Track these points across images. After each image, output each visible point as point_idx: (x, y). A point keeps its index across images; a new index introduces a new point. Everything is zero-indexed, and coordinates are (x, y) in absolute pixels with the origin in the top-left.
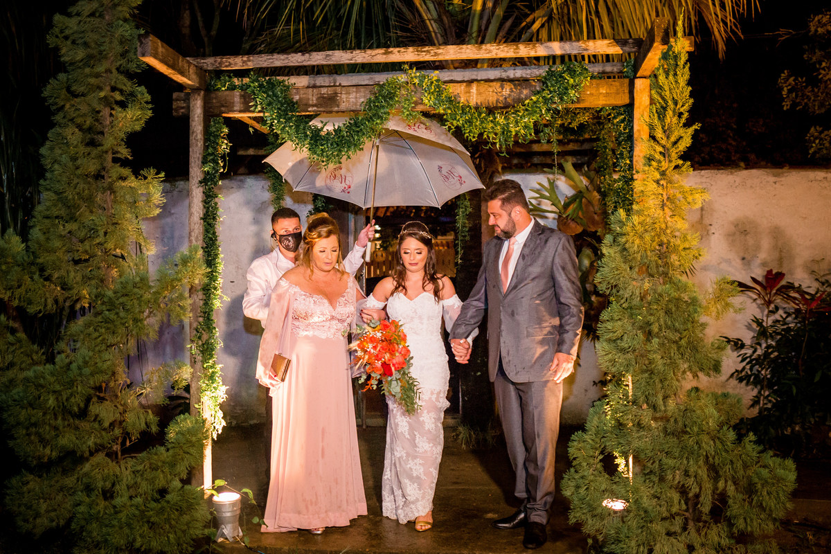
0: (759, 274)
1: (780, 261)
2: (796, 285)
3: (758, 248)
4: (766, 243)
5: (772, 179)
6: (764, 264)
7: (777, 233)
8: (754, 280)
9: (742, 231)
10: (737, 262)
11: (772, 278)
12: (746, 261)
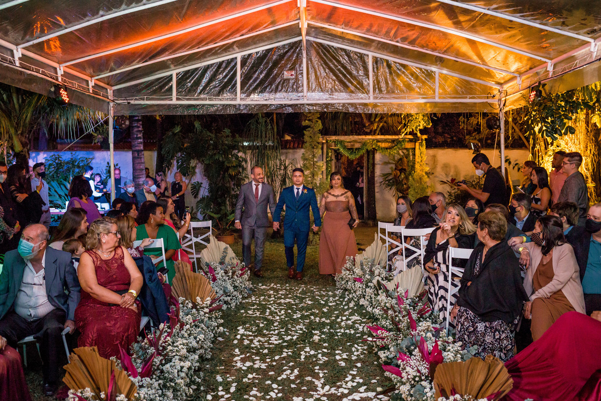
0: (449, 179)
1: (456, 175)
3: (450, 171)
4: (452, 170)
5: (454, 152)
6: (452, 176)
7: (456, 167)
8: (448, 181)
9: (446, 166)
10: (445, 176)
11: (453, 180)
12: (447, 175)
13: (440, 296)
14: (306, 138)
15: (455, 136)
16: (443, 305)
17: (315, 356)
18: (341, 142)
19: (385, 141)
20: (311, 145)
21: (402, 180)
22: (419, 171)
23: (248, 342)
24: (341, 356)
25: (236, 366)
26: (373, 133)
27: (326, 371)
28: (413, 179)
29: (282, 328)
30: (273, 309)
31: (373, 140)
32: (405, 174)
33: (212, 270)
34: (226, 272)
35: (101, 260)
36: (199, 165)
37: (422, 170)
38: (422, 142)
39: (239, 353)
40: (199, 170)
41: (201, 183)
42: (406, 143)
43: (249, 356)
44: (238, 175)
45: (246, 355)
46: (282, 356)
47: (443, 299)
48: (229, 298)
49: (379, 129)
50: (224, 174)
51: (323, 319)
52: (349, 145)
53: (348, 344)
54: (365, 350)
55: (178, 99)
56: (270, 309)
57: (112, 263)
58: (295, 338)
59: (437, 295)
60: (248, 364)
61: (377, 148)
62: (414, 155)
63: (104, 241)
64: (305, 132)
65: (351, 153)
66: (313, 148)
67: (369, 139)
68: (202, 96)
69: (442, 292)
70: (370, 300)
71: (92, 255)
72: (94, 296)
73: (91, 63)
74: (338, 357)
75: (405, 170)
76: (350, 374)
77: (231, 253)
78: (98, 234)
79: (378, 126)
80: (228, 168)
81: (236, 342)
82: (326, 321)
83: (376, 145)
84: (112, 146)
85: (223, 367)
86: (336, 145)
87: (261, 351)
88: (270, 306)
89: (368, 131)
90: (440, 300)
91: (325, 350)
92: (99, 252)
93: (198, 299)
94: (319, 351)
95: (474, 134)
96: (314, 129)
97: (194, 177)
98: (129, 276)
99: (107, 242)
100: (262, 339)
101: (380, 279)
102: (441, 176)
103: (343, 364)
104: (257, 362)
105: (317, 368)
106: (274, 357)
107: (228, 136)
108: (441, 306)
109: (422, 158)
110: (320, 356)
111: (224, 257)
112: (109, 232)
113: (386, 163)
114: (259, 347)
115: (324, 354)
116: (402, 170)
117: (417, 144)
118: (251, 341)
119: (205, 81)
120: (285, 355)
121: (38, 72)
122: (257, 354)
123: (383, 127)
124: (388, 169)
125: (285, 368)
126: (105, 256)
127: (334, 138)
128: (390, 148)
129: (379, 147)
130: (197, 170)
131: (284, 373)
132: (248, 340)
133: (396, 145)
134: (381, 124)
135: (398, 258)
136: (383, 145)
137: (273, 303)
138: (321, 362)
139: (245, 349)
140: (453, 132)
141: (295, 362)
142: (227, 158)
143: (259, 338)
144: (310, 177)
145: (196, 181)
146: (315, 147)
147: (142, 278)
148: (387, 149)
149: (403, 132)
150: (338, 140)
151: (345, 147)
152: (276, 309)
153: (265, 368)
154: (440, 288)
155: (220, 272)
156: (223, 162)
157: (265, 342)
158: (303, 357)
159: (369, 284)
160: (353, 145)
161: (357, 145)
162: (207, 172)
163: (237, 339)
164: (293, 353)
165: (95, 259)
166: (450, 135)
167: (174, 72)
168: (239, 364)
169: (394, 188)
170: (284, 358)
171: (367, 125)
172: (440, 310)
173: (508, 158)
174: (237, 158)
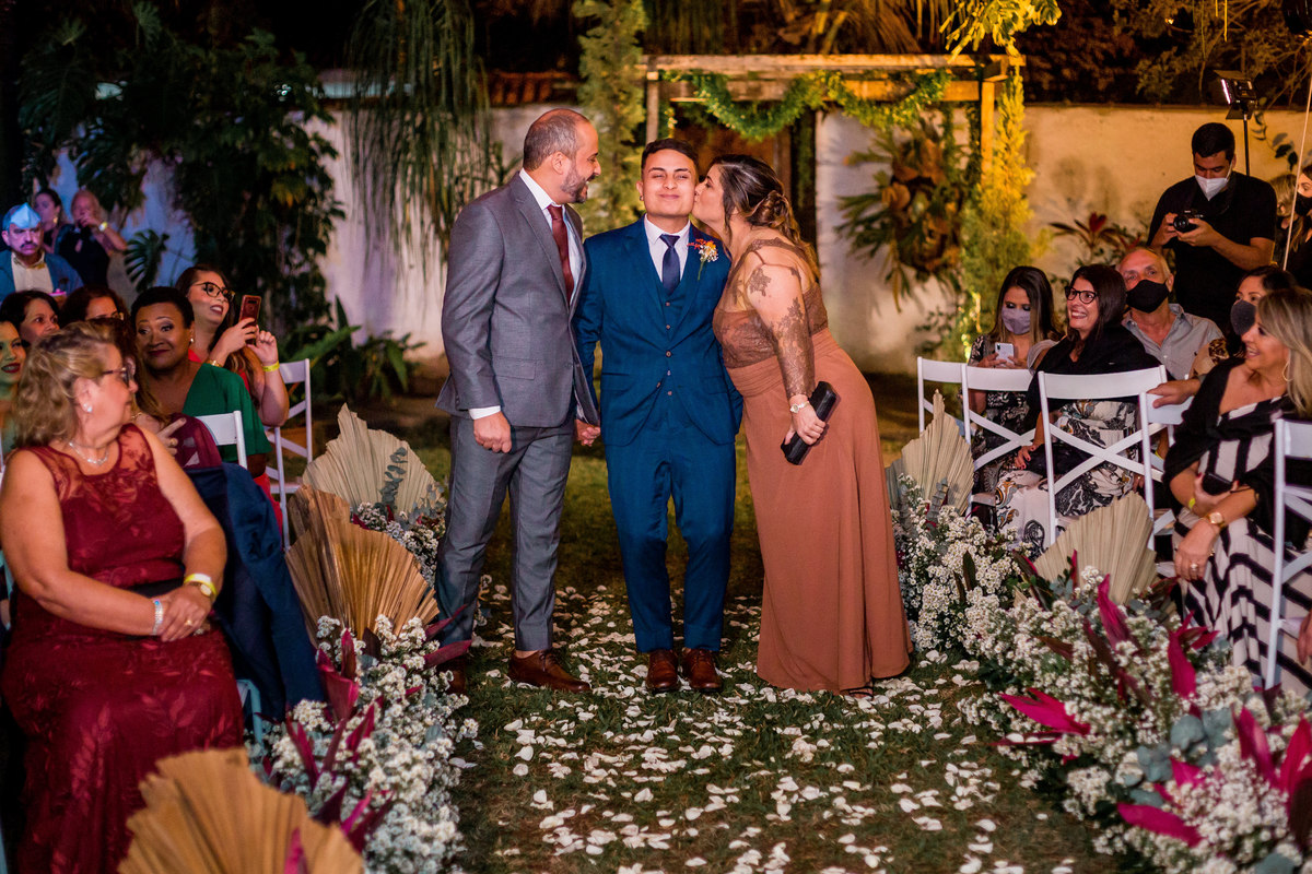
0: (1083, 216)
1: (1106, 203)
2: (1122, 227)
3: (1084, 188)
4: (1092, 184)
5: (1097, 118)
6: (1090, 206)
7: (1103, 174)
8: (1078, 223)
9: (1068, 171)
10: (1063, 204)
11: (1096, 221)
12: (1072, 203)
13: (1233, 587)
14: (589, 64)
15: (1070, 64)
16: (1244, 619)
17: (826, 804)
18: (714, 80)
19: (867, 75)
20: (605, 87)
21: (922, 218)
22: (999, 185)
23: (567, 770)
24: (916, 801)
25: (560, 845)
26: (811, 47)
27: (884, 849)
28: (980, 213)
29: (666, 724)
30: (597, 663)
31: (830, 72)
32: (929, 197)
35: (82, 476)
36: (156, 168)
37: (1010, 181)
38: (1010, 79)
39: (550, 805)
40: (155, 186)
41: (166, 237)
42: (948, 84)
43: (588, 814)
44: (304, 204)
45: (578, 809)
46: (710, 808)
47: (1243, 600)
49: (832, 34)
50: (254, 200)
51: (790, 693)
52: (741, 90)
53: (925, 763)
54: (987, 780)
56: (587, 664)
57: (117, 488)
58: (727, 750)
59: (1222, 585)
60: (600, 838)
61: (842, 102)
62: (976, 126)
63: (87, 406)
64: (583, 40)
65: (750, 121)
66: (615, 99)
67: (814, 70)
69: (1241, 576)
70: (935, 625)
71: (51, 462)
72: (57, 610)
74: (907, 805)
75: (929, 181)
76: (974, 854)
77: (416, 471)
78: (68, 385)
79: (830, 23)
80: (269, 178)
81: (521, 770)
82: (800, 698)
83: (842, 89)
85: (516, 851)
86: (692, 90)
87: (627, 795)
88: (584, 656)
89: (794, 38)
90: (1235, 600)
91: (854, 785)
92: (75, 449)
93: (383, 624)
94: (833, 789)
95: (1165, 55)
96: (616, 30)
97: (137, 213)
98: (178, 527)
99: (99, 411)
100: (608, 759)
101: (972, 550)
102: (1050, 207)
103: (934, 825)
104: (629, 829)
105: (848, 839)
106: (682, 812)
107: (265, 59)
108: (1236, 623)
109: (1009, 135)
110: (840, 802)
111: (391, 489)
112: (102, 373)
113: (859, 160)
114: (611, 783)
115: (852, 797)
116: (918, 185)
117: (988, 87)
118: (576, 766)
120: (716, 804)
122: (618, 805)
123: (846, 23)
124: (865, 181)
125: (735, 844)
126: (93, 461)
127: (686, 63)
128: (893, 101)
129: (850, 97)
130: (148, 187)
131: (741, 860)
132: (562, 762)
133: (913, 92)
134: (842, 17)
135: (1018, 481)
136: (865, 90)
137: (591, 646)
138: (856, 822)
139: (569, 791)
140: (1061, 50)
141: (764, 825)
142: (267, 143)
143: (597, 756)
144: (604, 208)
145: (144, 226)
146: (623, 97)
147: (221, 535)
148: (879, 103)
149: (955, 44)
150: (699, 73)
151: (726, 99)
152: (610, 664)
153: (665, 846)
154: (1238, 559)
156: (253, 155)
157: (627, 767)
158: (783, 810)
159: (931, 570)
160: (758, 91)
161: (771, 92)
162: (189, 192)
163: (520, 760)
164: (744, 796)
165: (59, 476)
166: (1050, 60)
168: (568, 840)
169: (886, 249)
170: (719, 816)
171: (790, 17)
172: (1235, 634)
173: (1285, 142)
174: (301, 139)
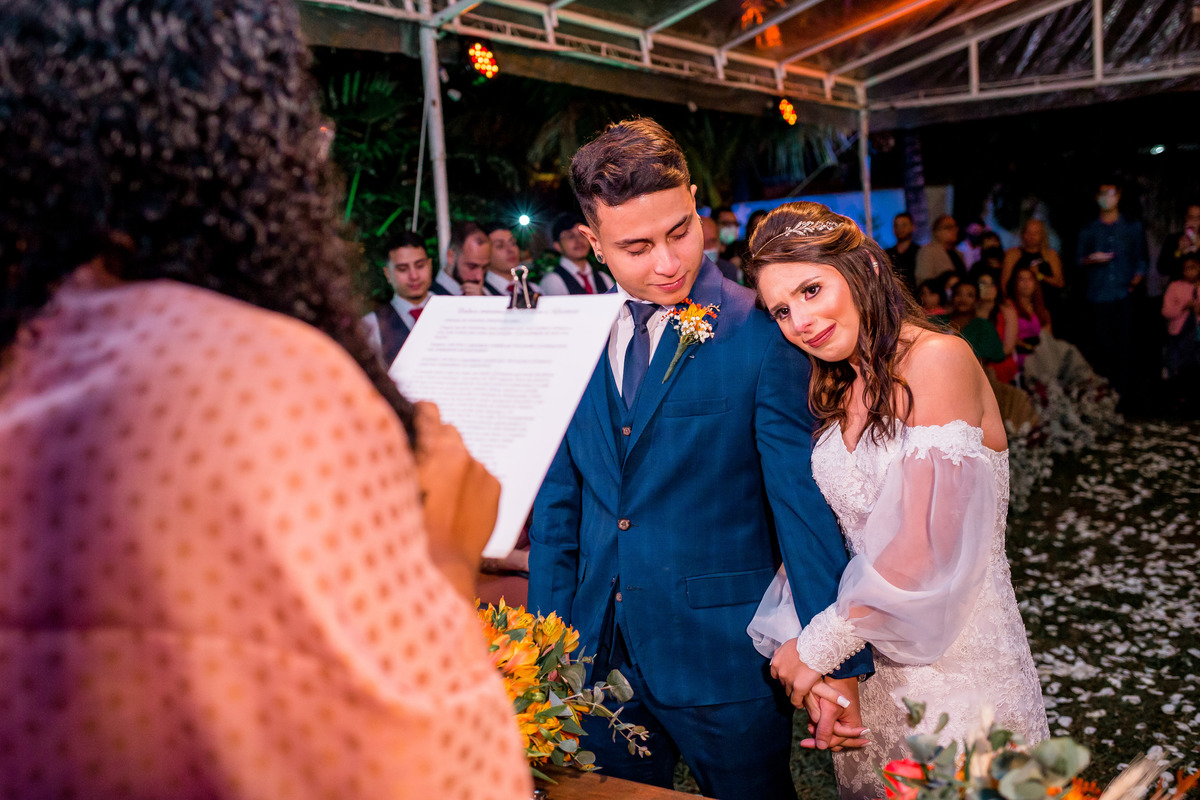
33: (1042, 389)
34: (1067, 392)
48: (1070, 435)
55: (981, 90)
68: (1027, 79)
73: (829, 53)
77: (1078, 359)
84: (866, 185)
111: (1066, 367)
119: (1031, 48)
121: (748, 81)
155: (1055, 390)
167: (972, 43)
